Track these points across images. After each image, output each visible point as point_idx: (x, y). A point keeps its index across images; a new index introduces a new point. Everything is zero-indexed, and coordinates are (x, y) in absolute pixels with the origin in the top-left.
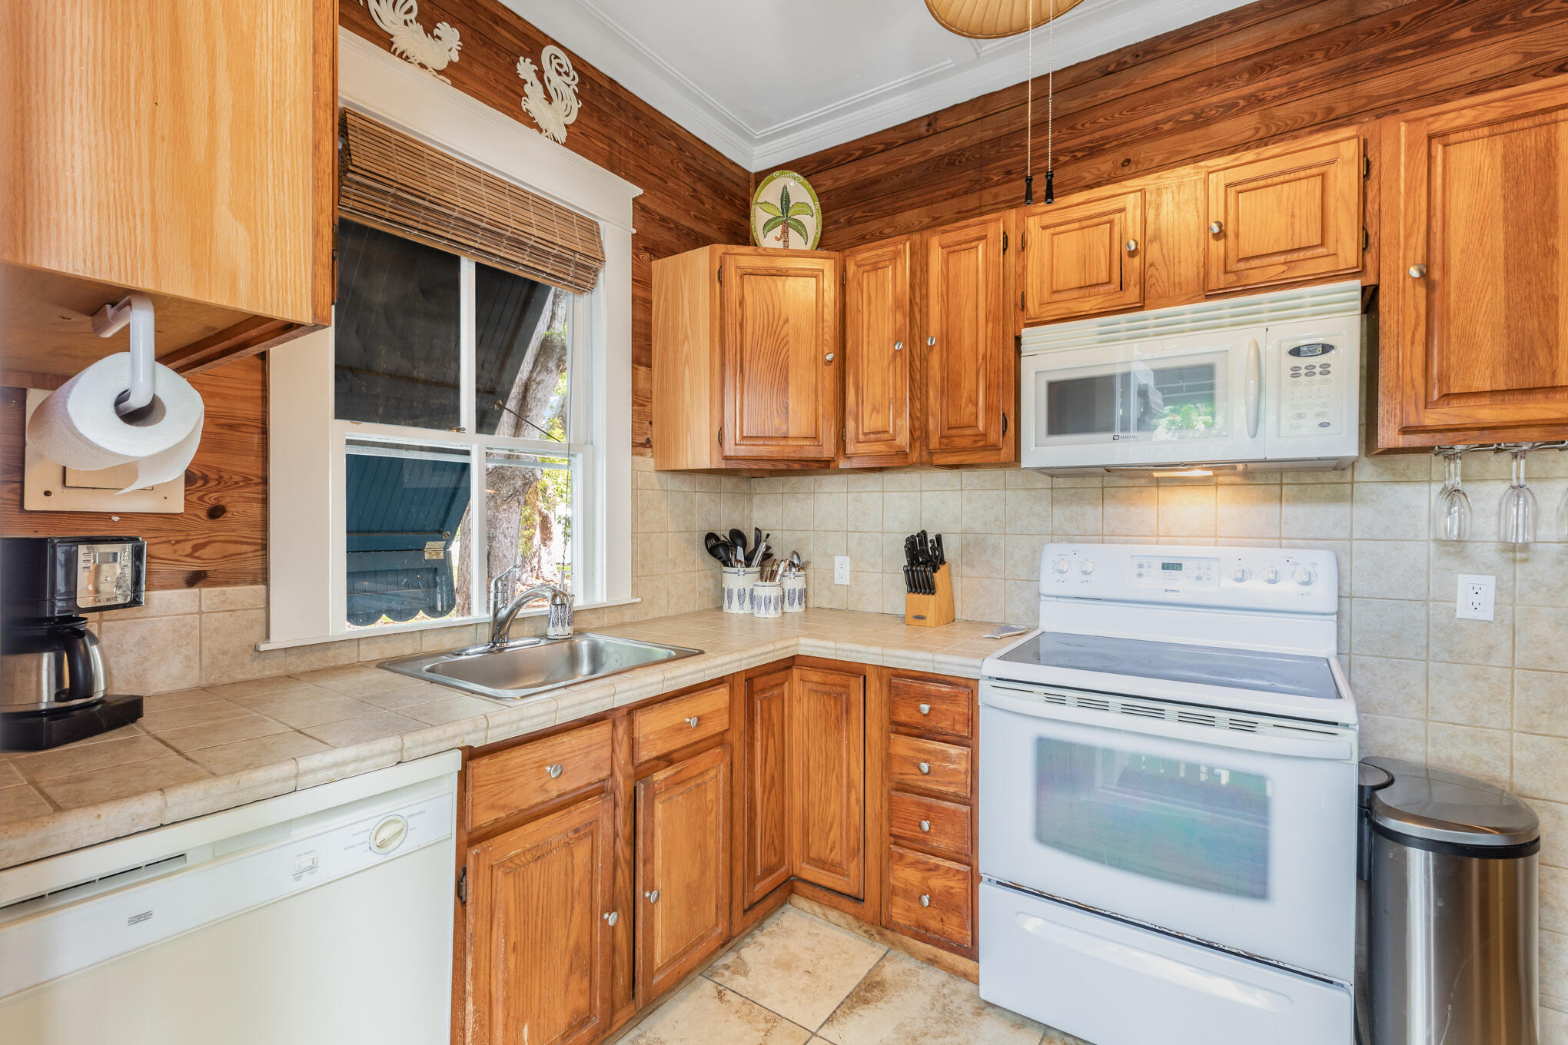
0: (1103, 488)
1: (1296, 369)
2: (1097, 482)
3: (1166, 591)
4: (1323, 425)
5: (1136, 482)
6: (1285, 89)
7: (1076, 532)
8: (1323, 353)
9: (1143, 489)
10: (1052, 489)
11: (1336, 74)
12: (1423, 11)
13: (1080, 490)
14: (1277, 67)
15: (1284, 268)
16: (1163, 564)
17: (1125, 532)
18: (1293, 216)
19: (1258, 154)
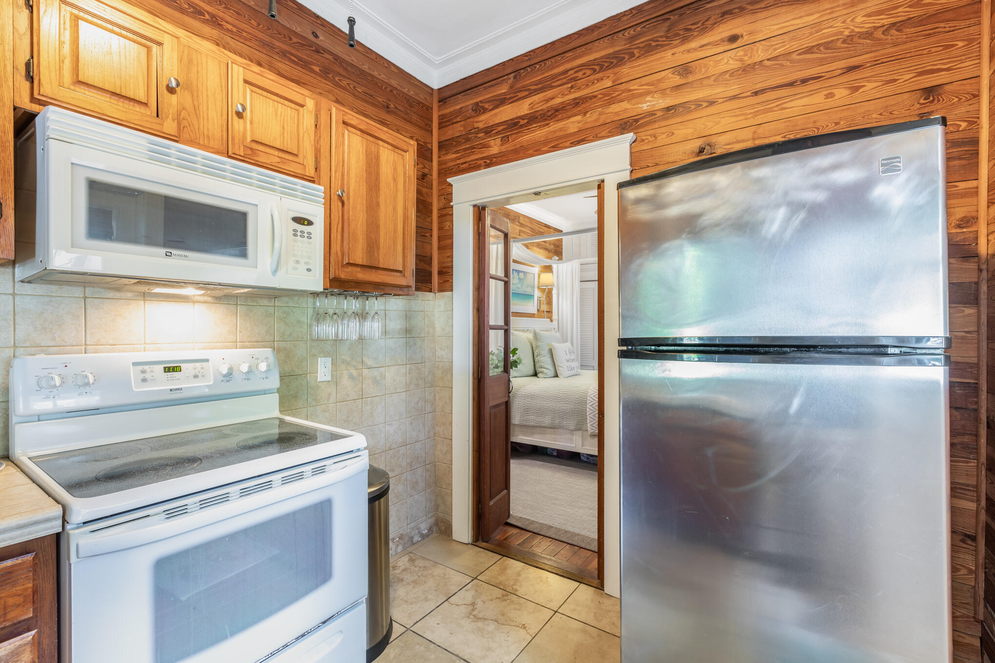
0: (85, 298)
1: (295, 231)
2: (78, 291)
3: (171, 390)
4: (309, 270)
5: (123, 295)
6: (235, 30)
7: (52, 343)
8: (307, 225)
9: (130, 301)
10: (14, 295)
11: (264, 44)
12: (303, 42)
13: (53, 299)
14: (230, 9)
15: (279, 160)
16: (165, 368)
17: (111, 342)
18: (283, 128)
19: (261, 71)
